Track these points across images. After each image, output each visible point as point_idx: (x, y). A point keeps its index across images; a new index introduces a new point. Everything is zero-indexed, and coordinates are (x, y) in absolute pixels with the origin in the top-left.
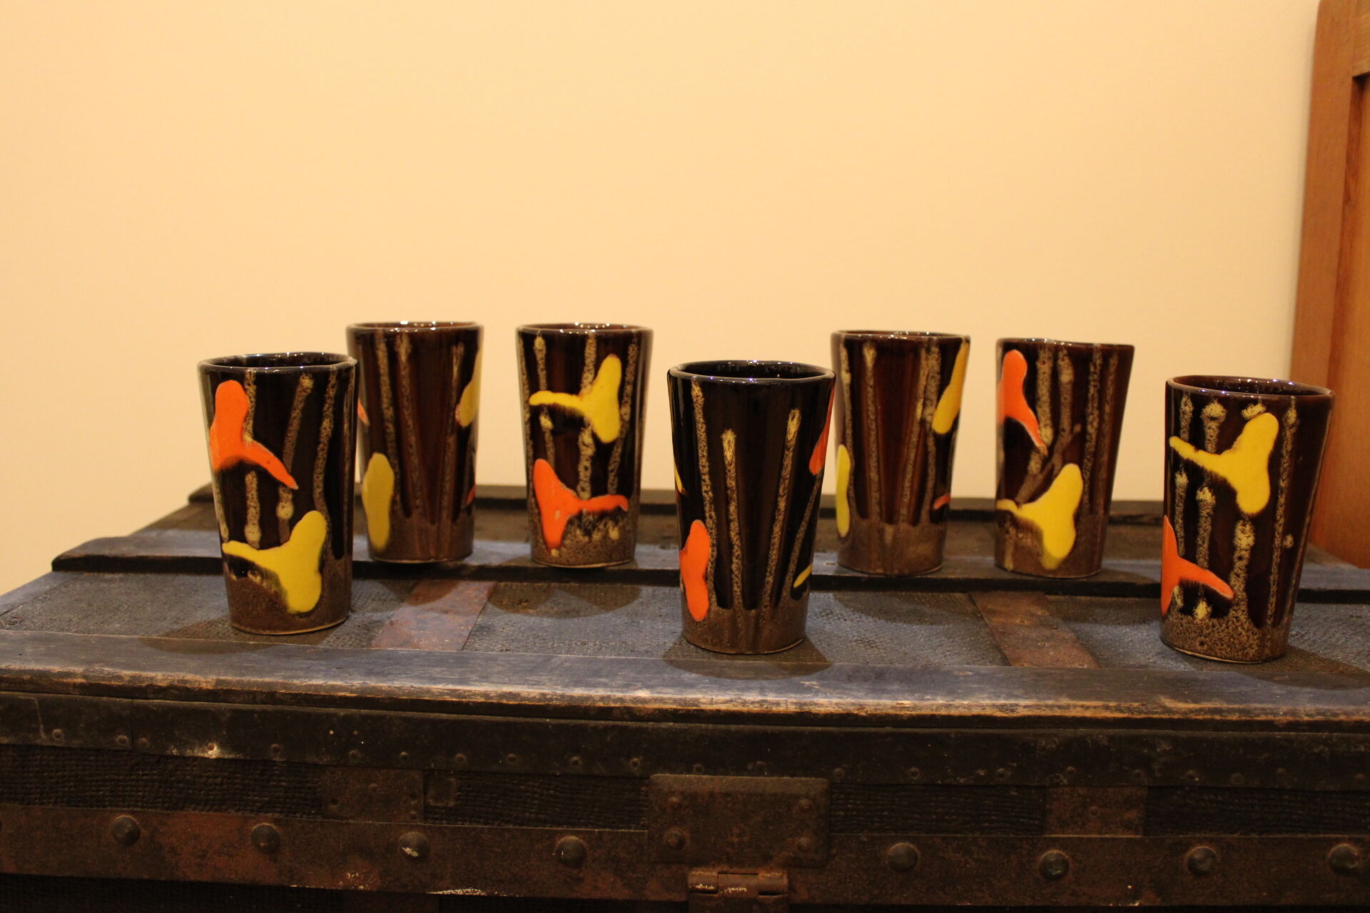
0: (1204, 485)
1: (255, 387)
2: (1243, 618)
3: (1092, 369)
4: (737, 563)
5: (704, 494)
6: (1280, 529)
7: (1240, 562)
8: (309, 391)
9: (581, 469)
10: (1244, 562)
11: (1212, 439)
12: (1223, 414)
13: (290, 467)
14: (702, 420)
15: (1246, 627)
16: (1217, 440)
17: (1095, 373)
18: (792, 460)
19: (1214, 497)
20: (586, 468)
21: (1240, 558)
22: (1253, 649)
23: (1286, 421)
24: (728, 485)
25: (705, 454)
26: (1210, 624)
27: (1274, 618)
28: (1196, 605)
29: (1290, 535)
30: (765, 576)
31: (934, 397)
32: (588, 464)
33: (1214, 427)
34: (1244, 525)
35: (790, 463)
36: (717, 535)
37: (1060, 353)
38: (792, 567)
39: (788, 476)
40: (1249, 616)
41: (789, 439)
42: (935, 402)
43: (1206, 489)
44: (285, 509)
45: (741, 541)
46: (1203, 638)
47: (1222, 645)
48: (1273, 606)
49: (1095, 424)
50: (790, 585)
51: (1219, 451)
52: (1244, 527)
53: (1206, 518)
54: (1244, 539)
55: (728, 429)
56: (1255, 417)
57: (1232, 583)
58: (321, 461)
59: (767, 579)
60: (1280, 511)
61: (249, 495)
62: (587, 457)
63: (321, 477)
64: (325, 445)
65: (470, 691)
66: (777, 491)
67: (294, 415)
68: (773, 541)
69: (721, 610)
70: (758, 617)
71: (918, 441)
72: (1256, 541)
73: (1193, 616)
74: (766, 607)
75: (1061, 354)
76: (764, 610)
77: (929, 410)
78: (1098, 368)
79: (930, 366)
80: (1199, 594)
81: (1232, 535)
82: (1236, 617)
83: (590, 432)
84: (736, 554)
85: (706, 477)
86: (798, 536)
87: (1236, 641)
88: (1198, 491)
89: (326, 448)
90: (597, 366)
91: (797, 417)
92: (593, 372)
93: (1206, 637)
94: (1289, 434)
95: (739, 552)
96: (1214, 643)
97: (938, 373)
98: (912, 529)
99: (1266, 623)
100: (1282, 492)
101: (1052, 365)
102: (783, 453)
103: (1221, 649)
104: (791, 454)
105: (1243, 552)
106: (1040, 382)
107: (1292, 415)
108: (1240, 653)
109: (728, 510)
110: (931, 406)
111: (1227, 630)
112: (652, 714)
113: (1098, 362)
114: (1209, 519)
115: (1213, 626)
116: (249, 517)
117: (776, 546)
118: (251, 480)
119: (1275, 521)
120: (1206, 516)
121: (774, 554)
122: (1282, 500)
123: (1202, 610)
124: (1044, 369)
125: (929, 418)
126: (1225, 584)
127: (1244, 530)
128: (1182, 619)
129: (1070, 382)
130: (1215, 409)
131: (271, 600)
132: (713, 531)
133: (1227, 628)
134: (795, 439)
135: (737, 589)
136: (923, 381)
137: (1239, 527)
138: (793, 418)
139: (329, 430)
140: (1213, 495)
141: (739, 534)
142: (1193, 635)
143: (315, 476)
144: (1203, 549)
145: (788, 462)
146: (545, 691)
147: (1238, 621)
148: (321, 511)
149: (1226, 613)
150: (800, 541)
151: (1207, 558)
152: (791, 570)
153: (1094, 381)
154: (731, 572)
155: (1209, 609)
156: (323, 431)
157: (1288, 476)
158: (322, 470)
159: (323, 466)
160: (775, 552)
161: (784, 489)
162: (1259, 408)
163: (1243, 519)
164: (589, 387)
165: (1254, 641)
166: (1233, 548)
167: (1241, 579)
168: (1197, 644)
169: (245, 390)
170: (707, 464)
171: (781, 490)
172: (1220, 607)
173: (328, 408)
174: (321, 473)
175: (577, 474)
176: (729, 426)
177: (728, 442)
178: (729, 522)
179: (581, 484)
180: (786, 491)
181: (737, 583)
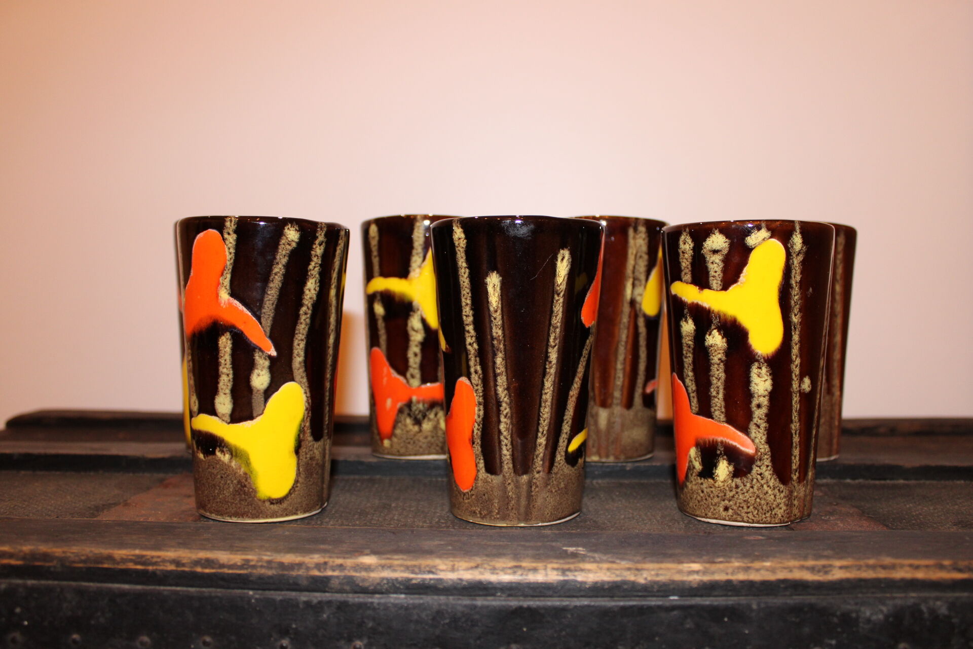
4: (505, 422)
5: (469, 347)
9: (410, 355)
14: (464, 265)
18: (563, 306)
20: (416, 355)
24: (494, 334)
25: (469, 302)
30: (537, 437)
32: (417, 350)
35: (561, 310)
36: (483, 391)
38: (566, 428)
39: (559, 324)
41: (559, 283)
45: (510, 396)
50: (564, 448)
55: (493, 271)
59: (539, 441)
62: (417, 343)
66: (548, 340)
68: (544, 397)
69: (490, 477)
70: (530, 484)
74: (538, 472)
76: (537, 476)
84: (505, 413)
85: (470, 328)
91: (566, 258)
95: (508, 410)
102: (553, 298)
104: (561, 300)
109: (494, 363)
117: (549, 403)
121: (546, 412)
132: (479, 387)
134: (565, 283)
135: (506, 453)
138: (562, 259)
141: (508, 389)
145: (558, 308)
152: (565, 431)
154: (500, 432)
160: (547, 410)
161: (555, 339)
170: (471, 313)
171: (551, 340)
175: (406, 361)
176: (493, 268)
177: (493, 282)
178: (495, 376)
179: (411, 371)
180: (557, 341)
181: (506, 445)
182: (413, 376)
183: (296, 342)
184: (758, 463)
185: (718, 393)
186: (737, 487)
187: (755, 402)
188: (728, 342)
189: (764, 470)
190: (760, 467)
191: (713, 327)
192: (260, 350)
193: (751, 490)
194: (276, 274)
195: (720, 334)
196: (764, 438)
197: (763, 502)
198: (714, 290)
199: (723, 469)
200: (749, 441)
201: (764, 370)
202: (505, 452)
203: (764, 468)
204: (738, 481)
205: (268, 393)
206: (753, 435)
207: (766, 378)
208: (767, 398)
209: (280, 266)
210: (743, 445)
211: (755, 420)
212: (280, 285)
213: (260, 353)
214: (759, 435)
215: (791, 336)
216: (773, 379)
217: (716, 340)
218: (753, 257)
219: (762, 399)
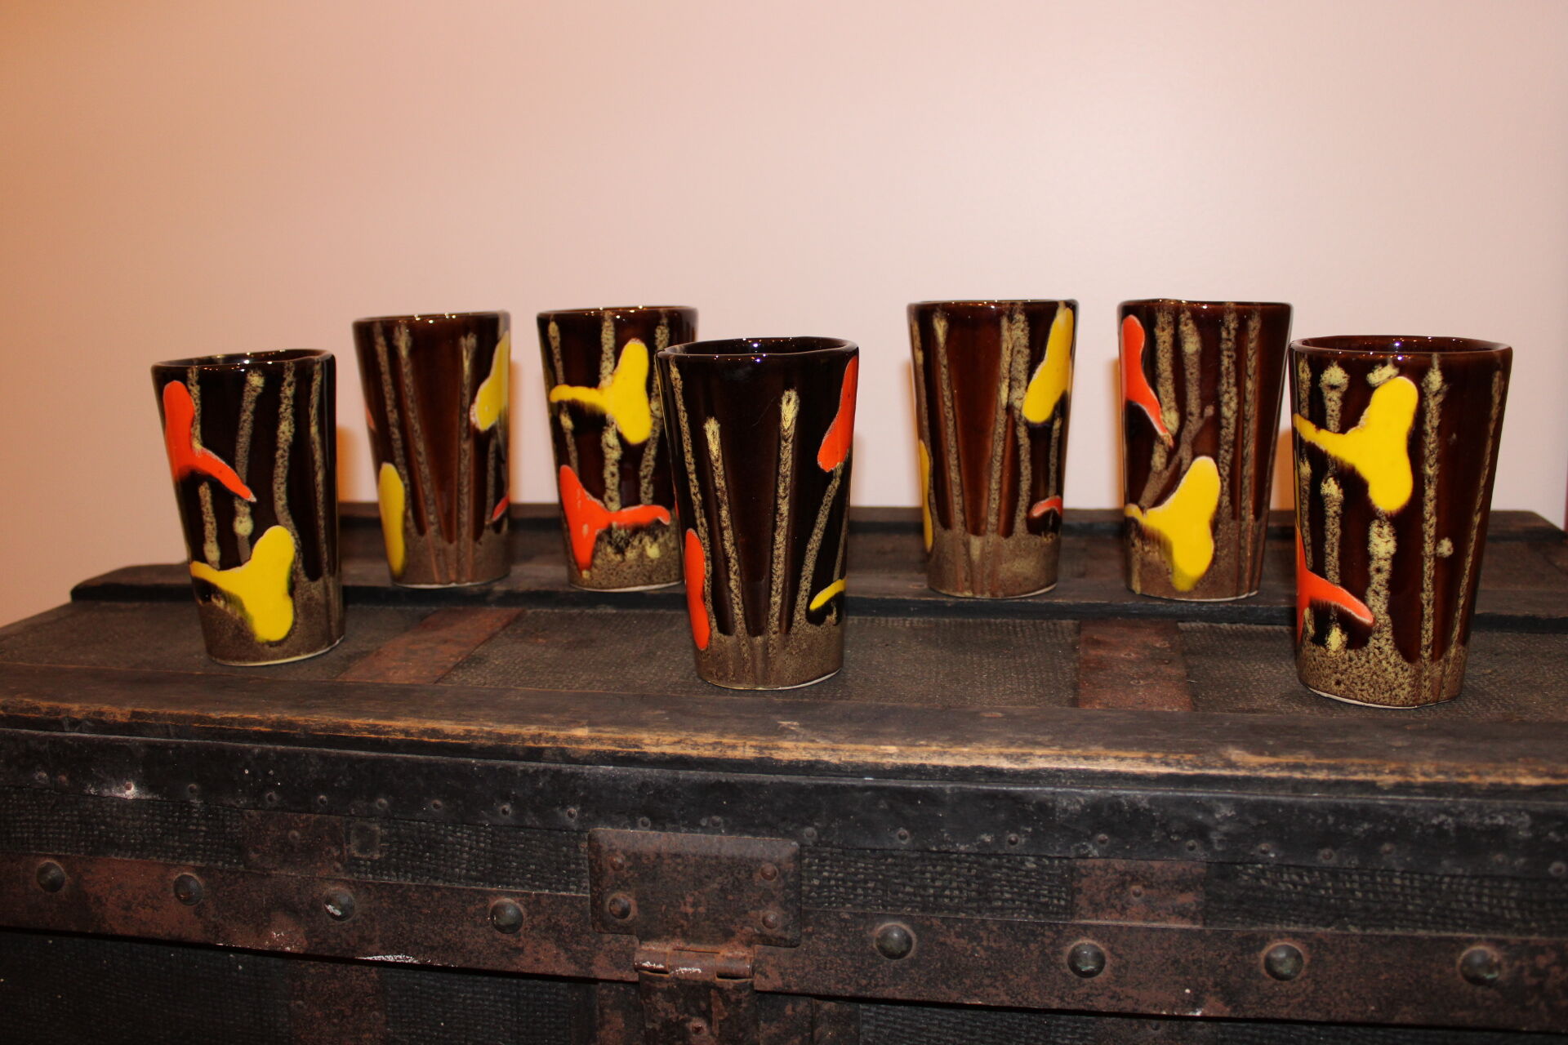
0: (1329, 474)
1: (198, 387)
2: (1387, 649)
3: (1224, 335)
4: (735, 580)
5: (693, 497)
6: (1430, 530)
7: (1380, 575)
8: (259, 390)
9: (607, 475)
10: (1384, 576)
11: (1334, 414)
12: (1345, 381)
13: (244, 477)
14: (683, 408)
15: (1392, 661)
16: (1339, 416)
17: (1230, 340)
18: (792, 453)
19: (1341, 491)
20: (613, 475)
21: (1379, 570)
22: (1404, 689)
23: (1427, 386)
24: (717, 485)
25: (690, 448)
26: (1347, 657)
27: (1433, 649)
28: (1327, 633)
29: (1447, 539)
30: (770, 596)
31: (1023, 377)
32: (614, 469)
33: (1335, 398)
34: (1380, 526)
35: (790, 457)
36: (710, 546)
37: (1182, 316)
38: (805, 585)
39: (788, 473)
40: (1395, 646)
41: (786, 428)
42: (1024, 383)
43: (1331, 480)
44: (244, 524)
45: (737, 552)
46: (1339, 675)
47: (1363, 684)
48: (1430, 633)
49: (1233, 405)
50: (805, 607)
51: (1343, 430)
52: (1380, 530)
53: (1334, 518)
54: (1382, 544)
55: (711, 417)
56: (1384, 382)
57: (1371, 603)
58: (281, 469)
59: (773, 599)
60: (1429, 507)
61: (204, 510)
62: (613, 461)
63: (283, 488)
64: (284, 451)
65: (390, 726)
66: (776, 491)
67: (244, 418)
68: (776, 552)
69: (723, 637)
70: (766, 646)
71: (1006, 432)
72: (1399, 547)
73: (1325, 647)
74: (775, 633)
75: (1183, 318)
76: (774, 636)
77: (1017, 393)
78: (1233, 333)
79: (1015, 337)
80: (1331, 618)
81: (1366, 541)
82: (1379, 648)
83: (615, 432)
84: (734, 569)
85: (693, 477)
86: (810, 547)
87: (1380, 680)
88: (1323, 484)
89: (287, 454)
91: (793, 398)
92: (613, 360)
93: (1342, 674)
94: (1433, 404)
95: (736, 567)
96: (1352, 682)
97: (1025, 346)
98: (1004, 541)
99: (1421, 656)
100: (1430, 482)
101: (1172, 332)
102: (779, 444)
103: (1362, 690)
104: (790, 446)
105: (1382, 563)
106: (1160, 354)
107: (1435, 379)
108: (1387, 695)
109: (719, 516)
110: (1019, 387)
111: (1367, 665)
112: (588, 756)
113: (1232, 326)
114: (1337, 519)
115: (1351, 660)
116: (207, 533)
117: (782, 559)
118: (205, 492)
119: (1423, 520)
120: (1334, 515)
121: (779, 569)
122: (1430, 492)
123: (1336, 638)
124: (1164, 337)
125: (1017, 404)
126: (1362, 604)
127: (1381, 533)
128: (1314, 651)
129: (1197, 352)
130: (1335, 375)
131: (237, 627)
132: (706, 541)
133: (1368, 662)
134: (793, 427)
135: (738, 611)
136: (1006, 358)
137: (1374, 529)
138: (788, 402)
139: (288, 434)
140: (1339, 488)
141: (735, 544)
142: (1328, 671)
143: (275, 487)
144: (1333, 560)
145: (787, 454)
146: (472, 728)
147: (1381, 653)
148: (286, 526)
149: (1366, 643)
150: (814, 552)
151: (1338, 571)
152: (804, 588)
153: (1228, 350)
154: (731, 590)
155: (1344, 638)
156: (281, 435)
157: (1438, 461)
158: (283, 480)
159: (284, 475)
160: (780, 566)
161: (785, 489)
162: (1389, 370)
163: (1378, 518)
164: (609, 378)
165: (1405, 678)
166: (1368, 557)
167: (1382, 598)
168: (1333, 683)
169: (189, 391)
170: (692, 461)
171: (781, 490)
172: (1358, 636)
173: (286, 409)
174: (282, 483)
175: (603, 482)
176: (712, 413)
177: (712, 432)
178: (721, 530)
179: (609, 493)
180: (788, 492)
181: (737, 602)
182: (611, 499)
192: (239, 497)
202: (735, 609)
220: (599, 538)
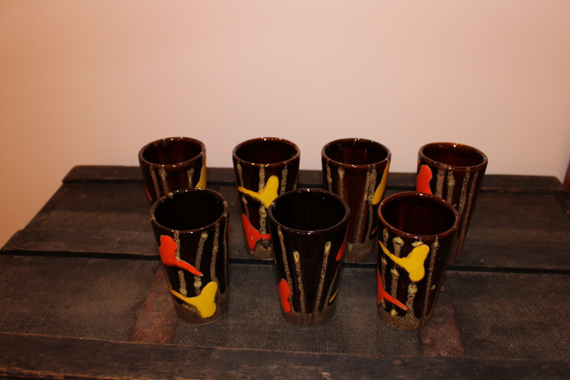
5: (286, 272)
9: (261, 222)
18: (328, 260)
20: (263, 222)
24: (297, 271)
30: (316, 302)
32: (264, 221)
35: (327, 261)
36: (293, 287)
39: (325, 266)
41: (326, 253)
45: (304, 291)
56: (418, 246)
62: (263, 218)
69: (296, 313)
74: (316, 313)
76: (315, 315)
83: (264, 208)
85: (287, 266)
90: (266, 181)
91: (329, 244)
92: (264, 183)
95: (303, 294)
102: (323, 258)
109: (297, 280)
121: (319, 294)
132: (291, 285)
134: (328, 253)
138: (327, 245)
141: (303, 288)
145: (325, 261)
154: (300, 300)
161: (324, 271)
171: (322, 272)
175: (259, 224)
176: (296, 250)
177: (296, 255)
178: (298, 284)
179: (261, 228)
180: (325, 272)
181: (303, 304)
182: (262, 230)
183: (211, 269)
184: (409, 313)
185: (394, 289)
186: (399, 319)
187: (409, 295)
188: (400, 275)
189: (411, 316)
190: (409, 314)
191: (394, 268)
192: (196, 275)
193: (405, 321)
194: (199, 251)
195: (397, 271)
196: (412, 306)
197: (409, 324)
198: (396, 256)
199: (394, 312)
200: (405, 306)
201: (414, 286)
202: (302, 306)
203: (410, 315)
204: (400, 317)
205: (202, 288)
206: (407, 305)
207: (415, 288)
208: (414, 295)
209: (201, 247)
210: (403, 308)
211: (409, 301)
212: (202, 253)
213: (197, 277)
214: (410, 305)
215: (428, 274)
216: (418, 289)
217: (395, 272)
218: (414, 250)
219: (412, 295)
220: (257, 242)
